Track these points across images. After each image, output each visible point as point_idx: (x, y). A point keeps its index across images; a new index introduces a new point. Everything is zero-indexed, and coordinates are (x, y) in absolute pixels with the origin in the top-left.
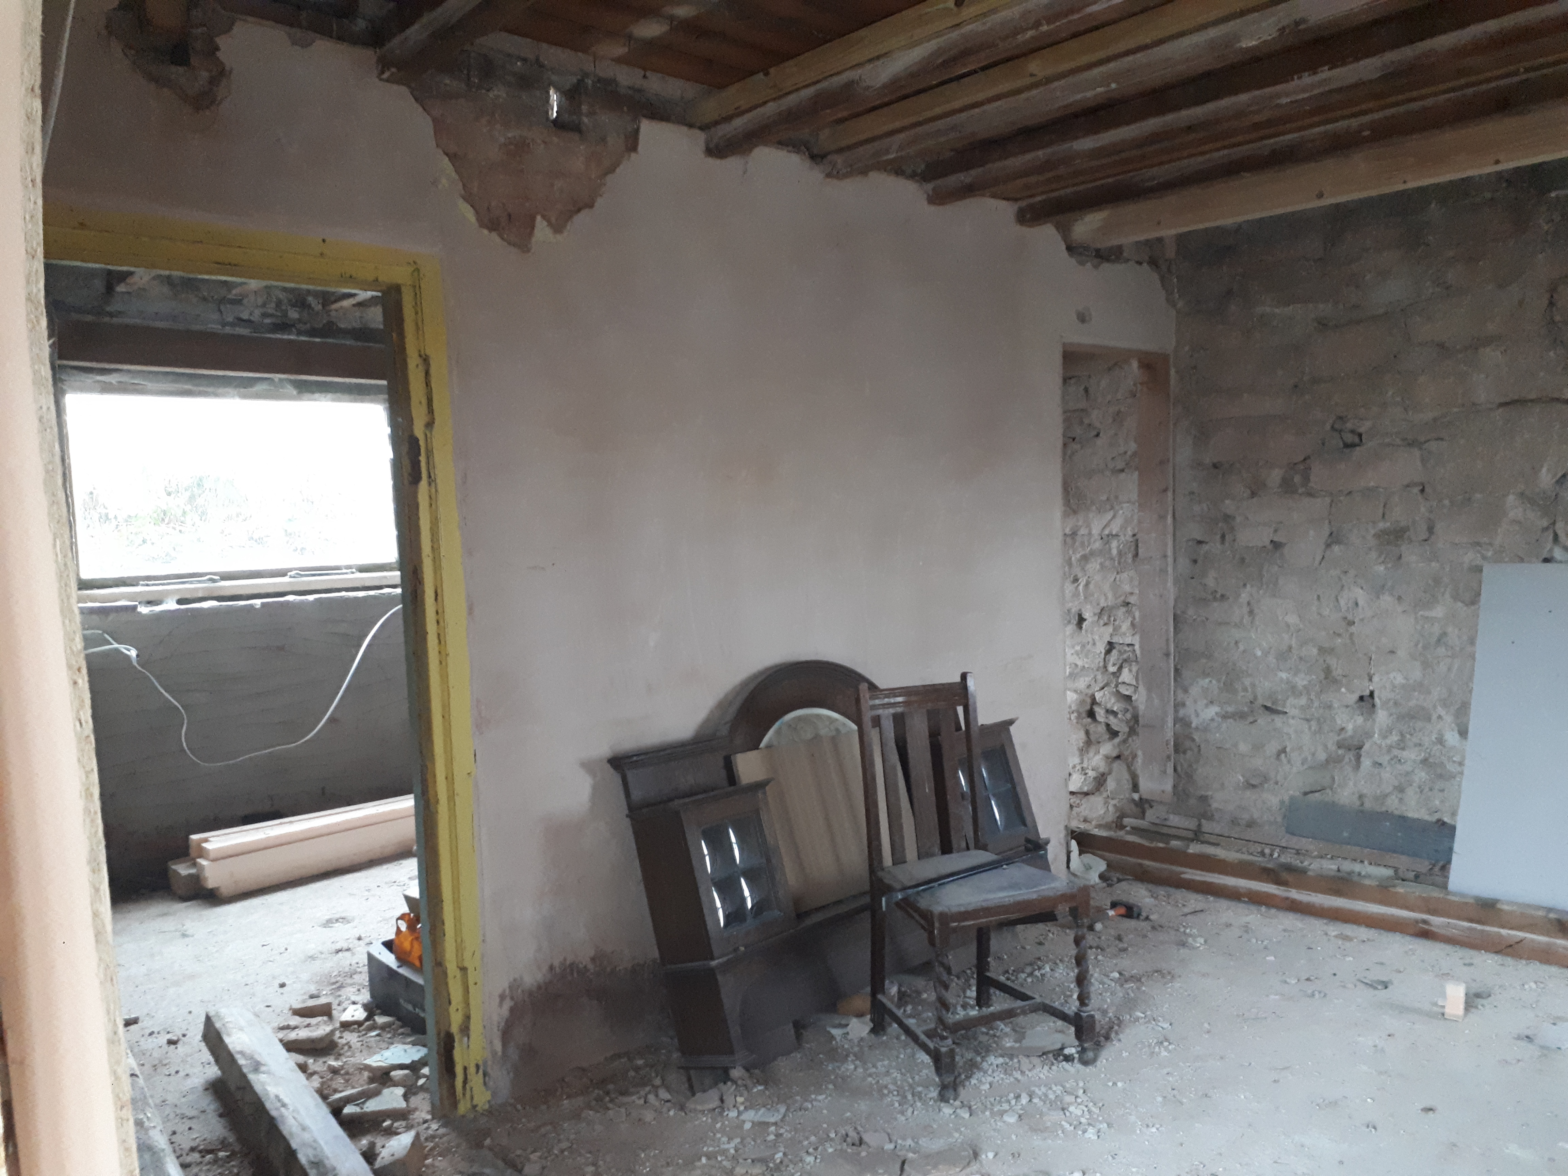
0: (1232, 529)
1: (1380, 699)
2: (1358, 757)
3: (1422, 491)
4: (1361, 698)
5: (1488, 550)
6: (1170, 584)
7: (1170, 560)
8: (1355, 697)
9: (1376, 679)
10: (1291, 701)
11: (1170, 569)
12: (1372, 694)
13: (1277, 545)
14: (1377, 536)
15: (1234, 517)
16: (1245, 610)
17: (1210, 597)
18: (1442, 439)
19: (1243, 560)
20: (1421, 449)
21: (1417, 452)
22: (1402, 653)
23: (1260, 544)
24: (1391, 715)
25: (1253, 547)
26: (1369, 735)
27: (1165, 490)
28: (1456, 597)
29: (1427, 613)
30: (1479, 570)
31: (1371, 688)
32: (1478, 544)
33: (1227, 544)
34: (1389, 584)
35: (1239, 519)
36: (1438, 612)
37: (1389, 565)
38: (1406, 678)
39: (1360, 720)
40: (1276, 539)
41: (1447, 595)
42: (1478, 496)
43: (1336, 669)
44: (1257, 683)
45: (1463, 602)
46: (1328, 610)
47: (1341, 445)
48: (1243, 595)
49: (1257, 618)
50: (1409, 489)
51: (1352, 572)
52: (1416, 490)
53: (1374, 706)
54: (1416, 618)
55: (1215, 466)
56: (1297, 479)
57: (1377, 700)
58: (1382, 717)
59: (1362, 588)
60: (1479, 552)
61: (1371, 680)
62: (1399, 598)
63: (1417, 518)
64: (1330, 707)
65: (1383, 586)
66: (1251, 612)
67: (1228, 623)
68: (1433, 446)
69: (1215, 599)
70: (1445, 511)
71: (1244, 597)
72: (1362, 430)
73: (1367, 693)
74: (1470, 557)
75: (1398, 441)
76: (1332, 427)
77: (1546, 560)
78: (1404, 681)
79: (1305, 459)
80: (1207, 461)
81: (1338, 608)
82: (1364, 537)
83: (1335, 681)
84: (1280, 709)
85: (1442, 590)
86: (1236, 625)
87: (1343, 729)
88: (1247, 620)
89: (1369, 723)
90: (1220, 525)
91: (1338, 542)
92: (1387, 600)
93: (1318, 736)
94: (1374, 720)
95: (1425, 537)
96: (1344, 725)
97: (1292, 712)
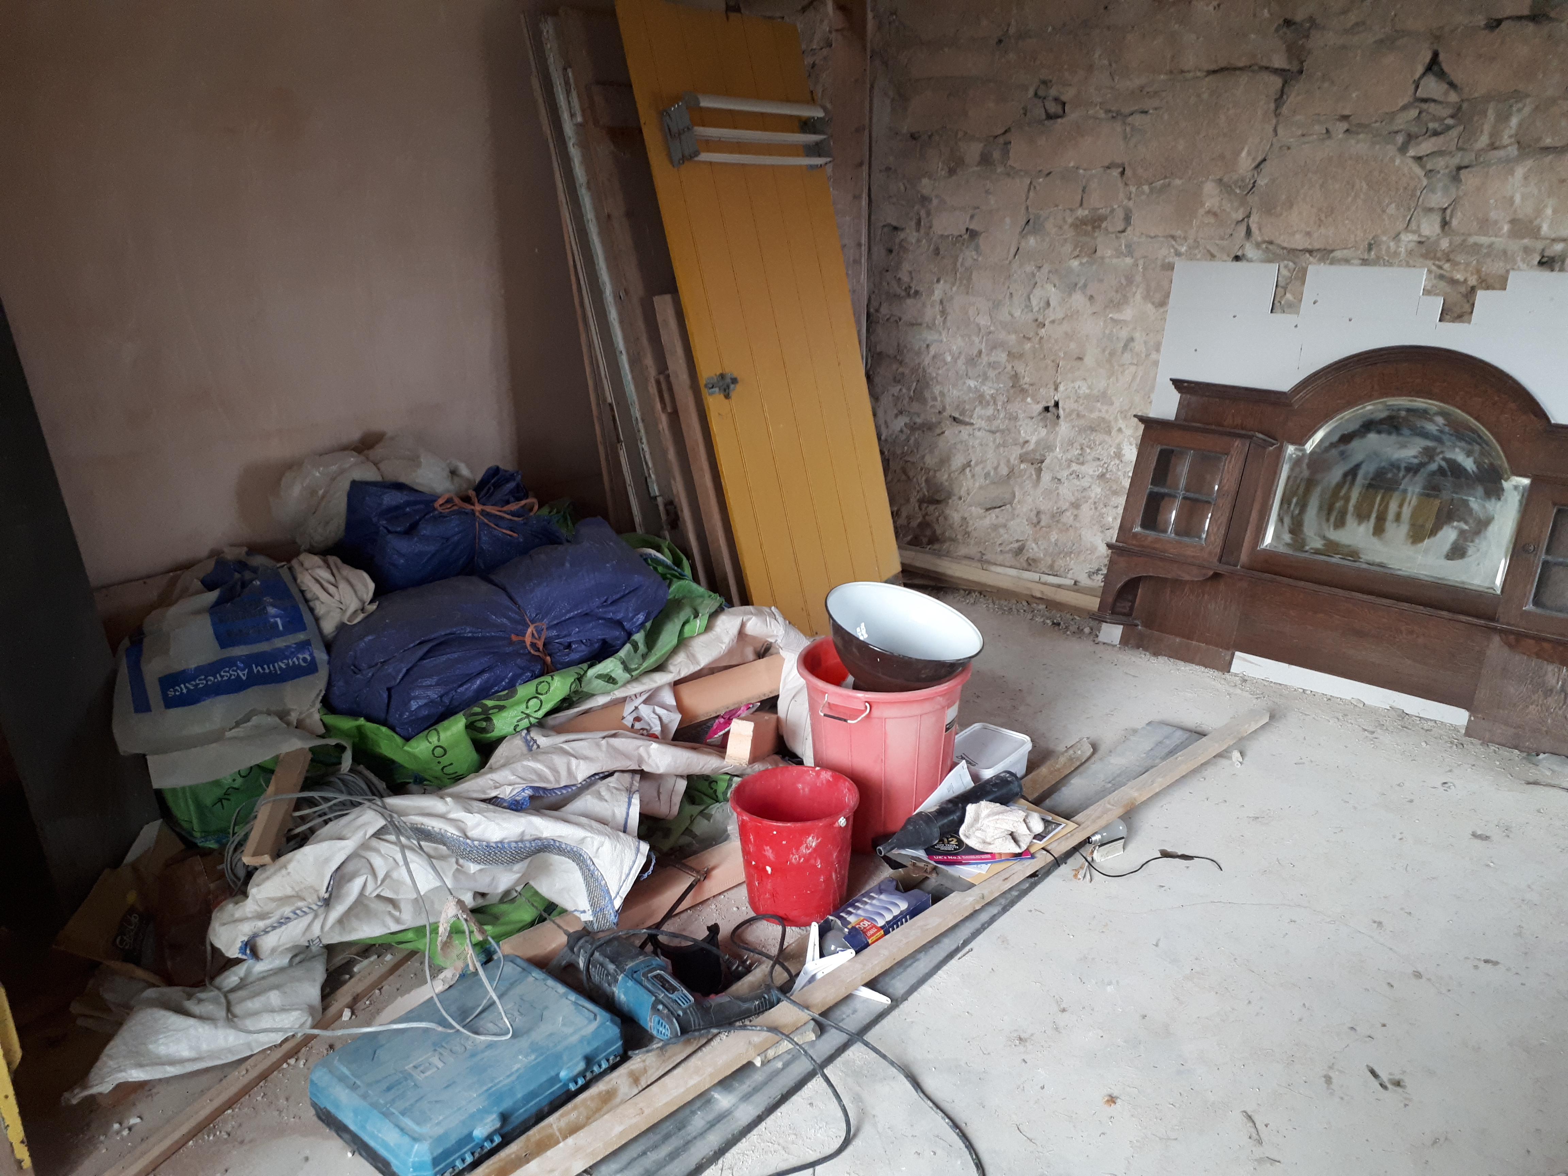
0: (928, 213)
1: (1064, 410)
2: (1039, 471)
3: (1123, 173)
4: (1047, 409)
5: (1182, 245)
6: (863, 277)
7: (864, 249)
8: (1040, 407)
9: (1061, 388)
10: (979, 411)
11: (864, 260)
12: (1057, 405)
13: (973, 234)
14: (1074, 226)
15: (931, 200)
16: (938, 307)
17: (903, 294)
18: (1146, 112)
19: (937, 252)
20: (1124, 123)
21: (1118, 127)
22: (1089, 360)
23: (956, 233)
24: (1073, 427)
25: (948, 236)
26: (1050, 448)
27: (861, 164)
28: (1147, 297)
29: (1116, 316)
30: (1171, 267)
31: (1056, 398)
32: (1173, 237)
33: (922, 231)
34: (1083, 281)
35: (935, 202)
36: (1128, 314)
37: (1085, 260)
38: (1089, 387)
39: (1043, 432)
40: (971, 227)
41: (1138, 296)
42: (1178, 182)
43: (1024, 377)
44: (946, 391)
45: (1153, 303)
46: (1020, 311)
47: (1044, 116)
48: (936, 292)
49: (949, 318)
50: (1109, 171)
51: (1046, 268)
52: (1116, 173)
53: (1058, 417)
54: (1105, 322)
55: (913, 137)
56: (996, 155)
57: (1061, 412)
58: (1064, 428)
59: (1055, 286)
60: (1173, 247)
61: (1056, 389)
62: (1091, 298)
63: (1115, 206)
64: (1016, 418)
65: (1076, 285)
66: (943, 313)
67: (921, 324)
68: (1138, 120)
69: (909, 295)
70: (1143, 197)
71: (938, 294)
72: (1064, 98)
73: (1052, 404)
74: (1164, 252)
75: (1102, 114)
76: (1036, 94)
77: (1237, 258)
78: (1087, 391)
79: (1006, 132)
80: (905, 129)
81: (1028, 307)
82: (1060, 228)
83: (1023, 391)
84: (967, 420)
85: (1134, 289)
86: (928, 326)
87: (1027, 442)
88: (939, 320)
89: (1052, 436)
90: (916, 207)
91: (1034, 232)
92: (1078, 300)
93: (1002, 449)
94: (1057, 433)
95: (1120, 228)
96: (1028, 438)
97: (978, 423)
